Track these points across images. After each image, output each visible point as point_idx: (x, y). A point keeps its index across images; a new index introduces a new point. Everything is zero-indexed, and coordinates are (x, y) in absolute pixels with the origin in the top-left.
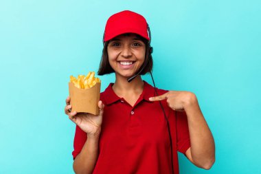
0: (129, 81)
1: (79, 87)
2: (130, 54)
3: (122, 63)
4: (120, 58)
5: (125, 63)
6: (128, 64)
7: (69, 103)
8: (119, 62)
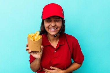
0: (55, 37)
1: (32, 40)
2: (55, 25)
3: (51, 29)
4: (50, 27)
5: (53, 29)
6: (54, 29)
7: (27, 46)
8: (50, 28)
